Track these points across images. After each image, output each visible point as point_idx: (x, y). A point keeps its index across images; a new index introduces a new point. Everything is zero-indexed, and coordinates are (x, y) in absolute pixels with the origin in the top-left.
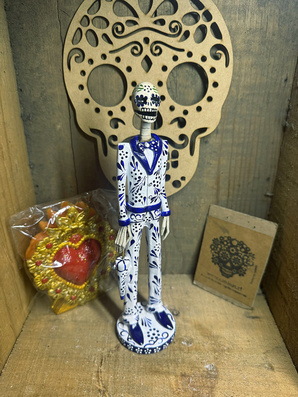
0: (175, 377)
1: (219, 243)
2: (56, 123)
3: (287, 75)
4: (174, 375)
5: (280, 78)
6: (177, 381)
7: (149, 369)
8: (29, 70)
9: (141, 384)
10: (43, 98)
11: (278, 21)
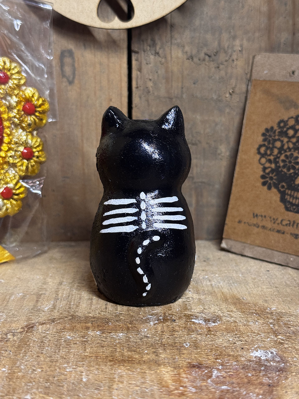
0: (172, 369)
1: (277, 137)
4: (170, 366)
6: (179, 374)
7: (107, 357)
9: (82, 380)
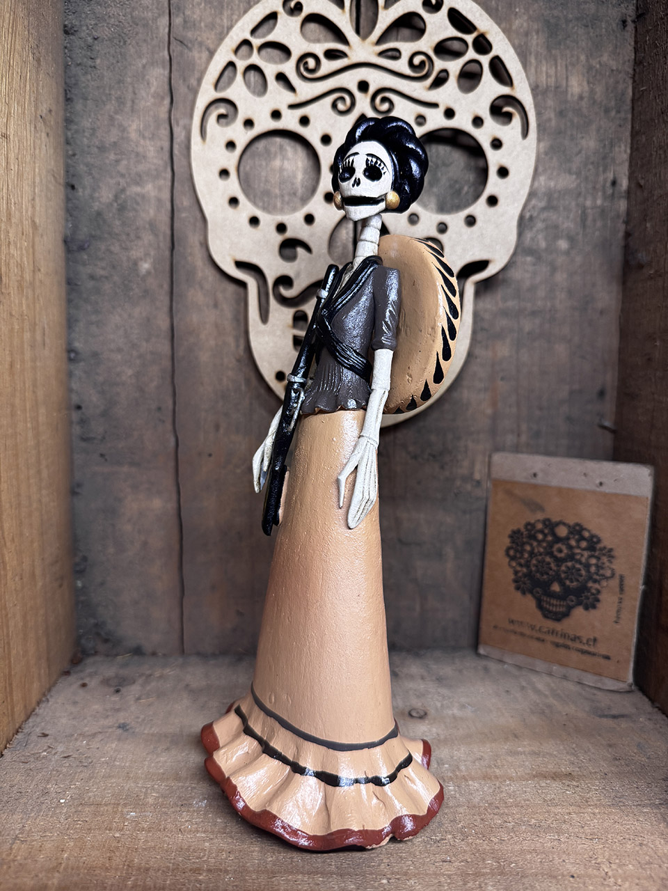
2: (141, 259)
3: (614, 174)
5: (601, 179)
8: (98, 148)
10: (118, 205)
11: (586, 75)
